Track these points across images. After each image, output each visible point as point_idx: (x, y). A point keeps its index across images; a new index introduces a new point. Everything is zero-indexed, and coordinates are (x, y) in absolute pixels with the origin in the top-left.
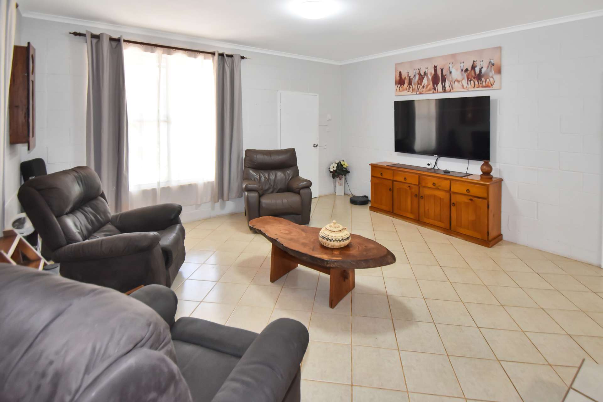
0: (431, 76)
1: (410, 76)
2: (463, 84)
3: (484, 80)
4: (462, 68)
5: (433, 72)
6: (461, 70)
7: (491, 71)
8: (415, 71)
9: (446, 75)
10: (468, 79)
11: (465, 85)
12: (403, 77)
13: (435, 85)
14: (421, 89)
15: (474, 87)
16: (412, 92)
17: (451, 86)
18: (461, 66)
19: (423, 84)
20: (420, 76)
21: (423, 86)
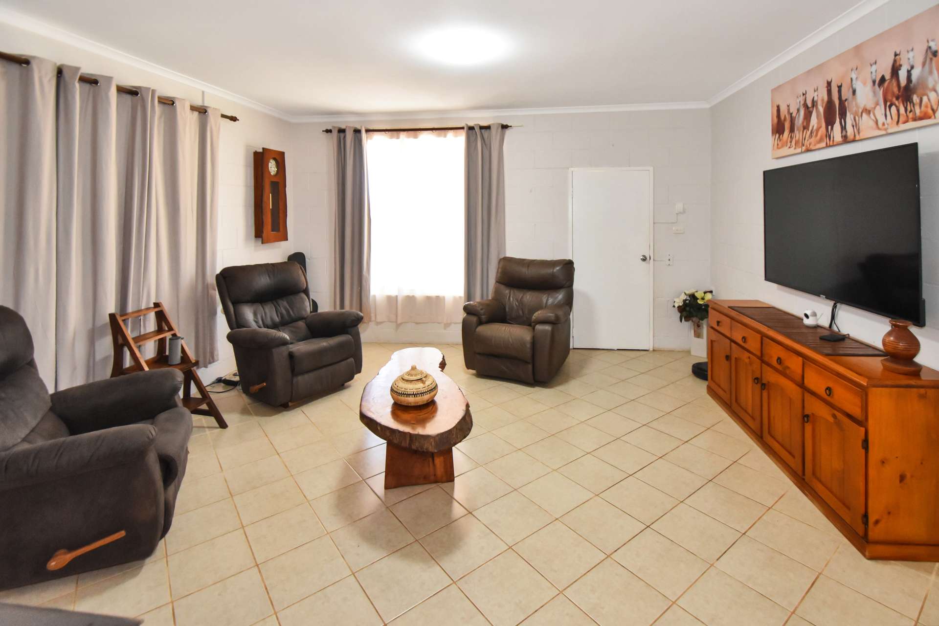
0: (822, 106)
1: (791, 112)
2: (878, 118)
3: (918, 101)
4: (874, 77)
5: (826, 98)
6: (871, 84)
7: (931, 72)
8: (798, 101)
9: (846, 100)
10: (885, 102)
11: (881, 119)
12: (782, 118)
13: (830, 127)
14: (808, 140)
15: (898, 122)
16: (795, 148)
17: (855, 125)
18: (871, 73)
19: (810, 128)
20: (807, 110)
21: (811, 132)
